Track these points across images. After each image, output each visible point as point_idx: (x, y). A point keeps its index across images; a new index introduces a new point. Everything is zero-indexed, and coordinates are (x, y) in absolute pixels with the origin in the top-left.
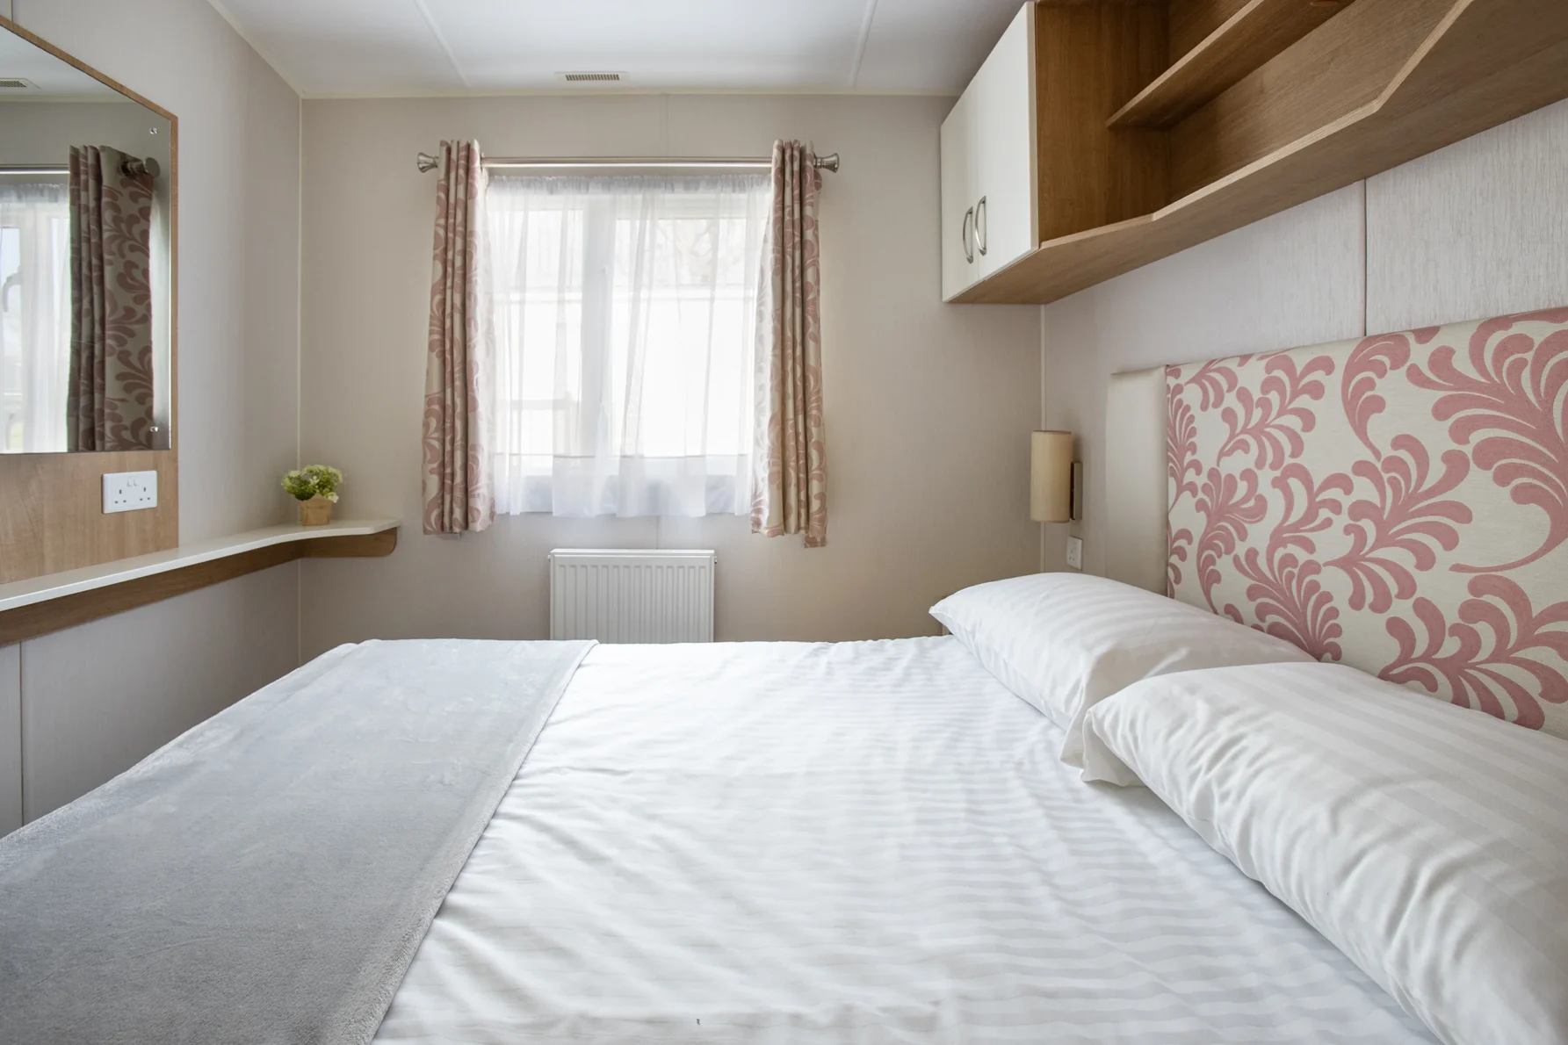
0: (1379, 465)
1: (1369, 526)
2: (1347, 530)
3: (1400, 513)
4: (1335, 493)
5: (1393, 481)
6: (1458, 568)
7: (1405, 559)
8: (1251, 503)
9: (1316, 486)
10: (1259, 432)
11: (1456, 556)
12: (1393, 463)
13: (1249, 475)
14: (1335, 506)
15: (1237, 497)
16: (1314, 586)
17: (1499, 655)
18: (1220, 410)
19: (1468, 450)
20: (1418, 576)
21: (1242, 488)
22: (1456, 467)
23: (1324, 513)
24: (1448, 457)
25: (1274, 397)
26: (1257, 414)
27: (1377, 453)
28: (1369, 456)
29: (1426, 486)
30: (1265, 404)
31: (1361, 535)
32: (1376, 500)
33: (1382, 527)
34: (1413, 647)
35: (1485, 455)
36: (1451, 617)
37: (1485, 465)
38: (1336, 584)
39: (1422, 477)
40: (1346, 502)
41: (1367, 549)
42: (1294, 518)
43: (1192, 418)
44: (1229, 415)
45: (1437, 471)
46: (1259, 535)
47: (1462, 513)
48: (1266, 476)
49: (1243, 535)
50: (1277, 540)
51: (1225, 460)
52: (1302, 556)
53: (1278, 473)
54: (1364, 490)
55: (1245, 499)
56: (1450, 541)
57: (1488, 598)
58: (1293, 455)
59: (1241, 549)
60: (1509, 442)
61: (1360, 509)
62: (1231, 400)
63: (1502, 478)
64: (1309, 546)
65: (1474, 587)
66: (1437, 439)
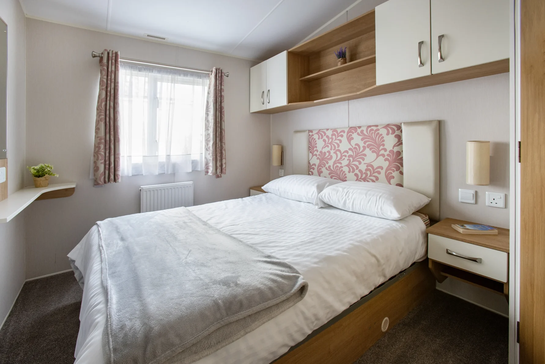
0: (353, 149)
1: (351, 159)
2: (348, 160)
3: (356, 156)
4: (345, 154)
5: (355, 151)
6: (365, 164)
7: (357, 163)
8: (329, 157)
9: (342, 153)
10: (331, 143)
11: (365, 162)
12: (355, 148)
13: (329, 152)
14: (345, 156)
15: (326, 156)
16: (342, 170)
17: (370, 176)
18: (322, 139)
19: (366, 145)
20: (359, 166)
21: (327, 154)
22: (364, 148)
23: (344, 157)
24: (364, 147)
25: (334, 137)
26: (330, 140)
27: (352, 147)
28: (351, 147)
29: (360, 151)
30: (332, 139)
31: (350, 160)
32: (353, 155)
33: (353, 159)
34: (358, 177)
35: (368, 146)
36: (364, 171)
37: (368, 148)
38: (346, 169)
39: (359, 150)
40: (347, 155)
41: (351, 162)
42: (338, 159)
43: (316, 141)
44: (324, 141)
45: (362, 149)
46: (331, 163)
47: (365, 155)
48: (332, 152)
49: (328, 163)
50: (335, 163)
51: (323, 149)
52: (339, 165)
53: (335, 151)
54: (350, 153)
55: (328, 156)
56: (363, 160)
57: (369, 168)
58: (338, 147)
59: (327, 166)
60: (371, 144)
61: (350, 156)
62: (325, 137)
63: (370, 149)
64: (341, 163)
65: (367, 166)
66: (362, 144)
